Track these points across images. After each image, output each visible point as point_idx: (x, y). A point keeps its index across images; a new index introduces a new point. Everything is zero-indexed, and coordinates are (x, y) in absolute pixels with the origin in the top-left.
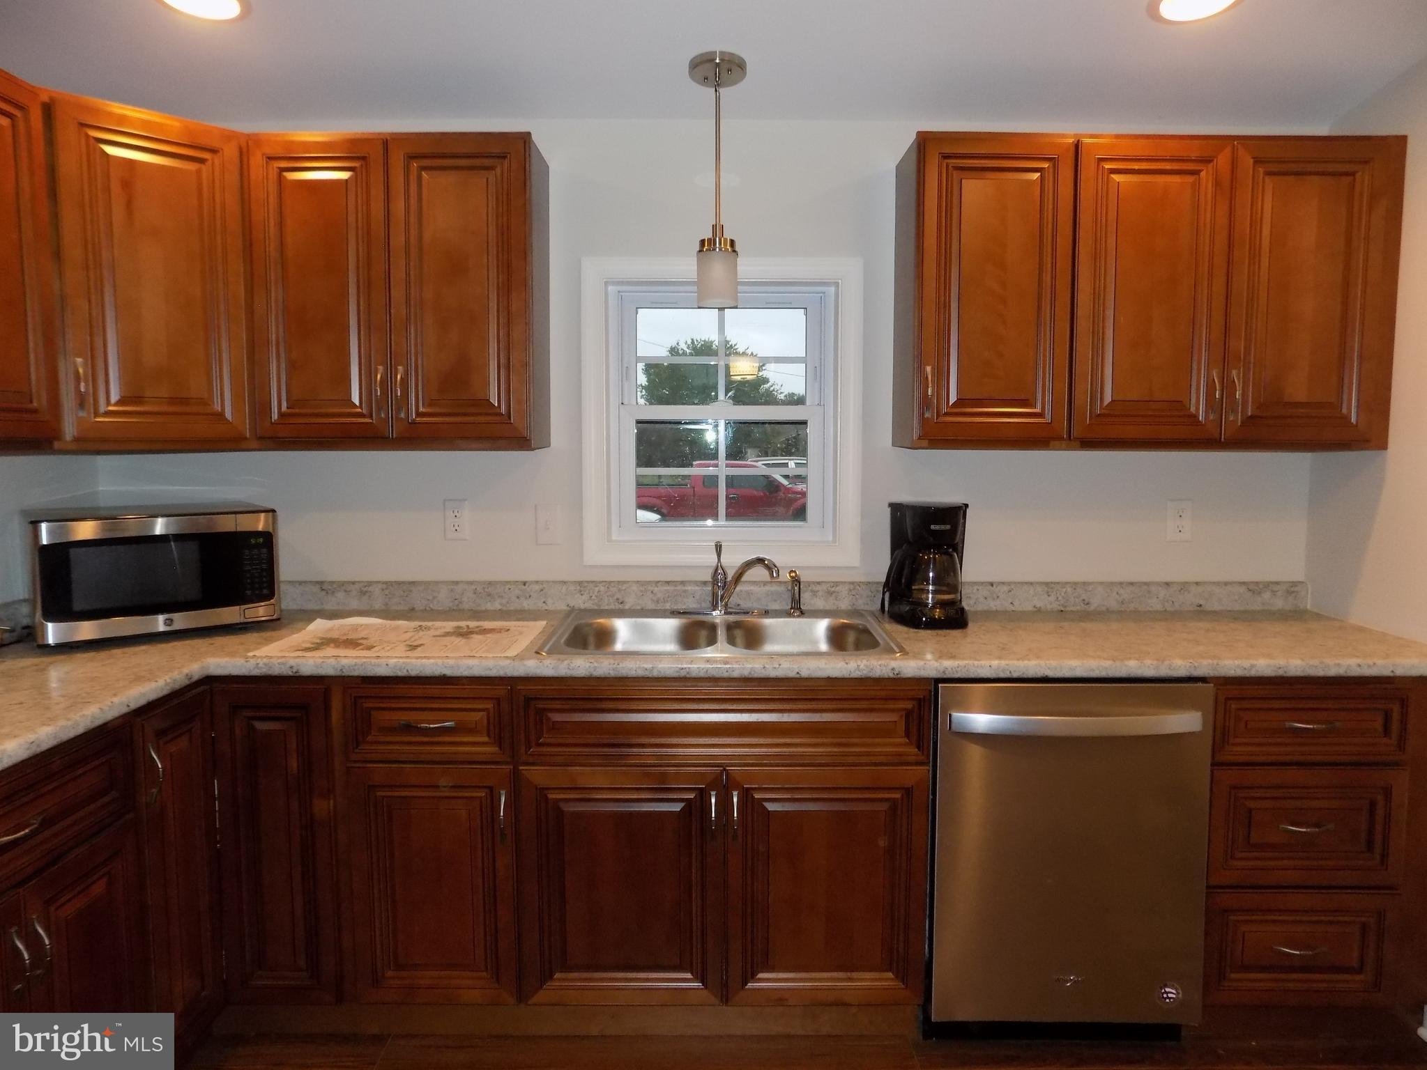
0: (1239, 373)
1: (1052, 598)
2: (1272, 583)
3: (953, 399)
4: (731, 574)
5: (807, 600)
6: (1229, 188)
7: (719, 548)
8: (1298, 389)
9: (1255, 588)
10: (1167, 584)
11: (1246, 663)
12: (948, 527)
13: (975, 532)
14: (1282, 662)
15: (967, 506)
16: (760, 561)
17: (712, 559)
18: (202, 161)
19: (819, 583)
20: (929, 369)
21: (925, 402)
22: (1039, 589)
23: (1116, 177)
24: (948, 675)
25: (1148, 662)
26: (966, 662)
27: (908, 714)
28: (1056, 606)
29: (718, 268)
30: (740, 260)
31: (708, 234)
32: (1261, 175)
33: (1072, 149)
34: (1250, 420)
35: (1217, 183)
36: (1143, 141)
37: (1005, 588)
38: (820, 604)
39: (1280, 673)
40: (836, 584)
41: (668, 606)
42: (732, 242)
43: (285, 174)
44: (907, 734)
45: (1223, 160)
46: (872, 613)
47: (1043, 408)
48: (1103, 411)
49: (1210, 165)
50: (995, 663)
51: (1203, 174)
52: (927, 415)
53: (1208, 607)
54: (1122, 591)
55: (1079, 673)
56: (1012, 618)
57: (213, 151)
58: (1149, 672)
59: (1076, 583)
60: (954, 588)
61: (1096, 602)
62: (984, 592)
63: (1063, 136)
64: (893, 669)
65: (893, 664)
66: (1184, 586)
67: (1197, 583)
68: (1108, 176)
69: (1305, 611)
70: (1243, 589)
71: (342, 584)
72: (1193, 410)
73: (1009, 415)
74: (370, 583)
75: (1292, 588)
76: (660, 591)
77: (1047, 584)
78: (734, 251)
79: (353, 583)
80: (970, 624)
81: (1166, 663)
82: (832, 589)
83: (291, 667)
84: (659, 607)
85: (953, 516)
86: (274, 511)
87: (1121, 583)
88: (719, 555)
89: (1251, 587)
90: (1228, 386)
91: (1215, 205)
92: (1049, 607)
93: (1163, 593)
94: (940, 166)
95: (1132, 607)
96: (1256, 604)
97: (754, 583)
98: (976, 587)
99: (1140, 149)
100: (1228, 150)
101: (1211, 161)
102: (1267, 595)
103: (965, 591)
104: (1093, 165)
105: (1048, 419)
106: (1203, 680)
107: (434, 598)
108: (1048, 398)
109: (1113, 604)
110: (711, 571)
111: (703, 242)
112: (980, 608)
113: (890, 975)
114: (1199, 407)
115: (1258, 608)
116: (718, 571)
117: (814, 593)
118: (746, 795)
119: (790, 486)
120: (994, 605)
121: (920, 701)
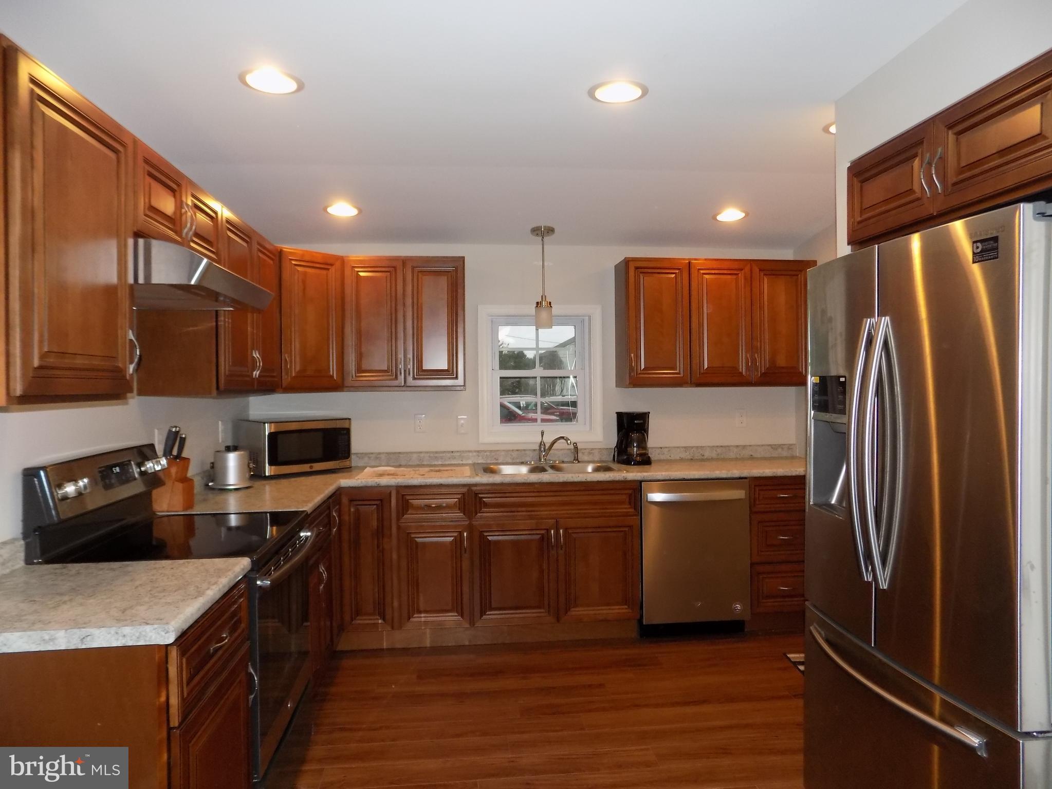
0: (758, 355)
1: (688, 453)
2: (782, 445)
3: (643, 367)
4: (547, 446)
5: (581, 456)
6: (750, 280)
7: (542, 433)
8: (781, 361)
9: (774, 447)
10: (737, 446)
11: (761, 471)
12: (642, 421)
13: (654, 424)
14: (775, 470)
15: (649, 413)
16: (563, 438)
17: (539, 439)
18: (328, 269)
19: (585, 449)
20: (632, 355)
21: (631, 369)
22: (682, 450)
23: (706, 276)
24: (646, 479)
25: (724, 472)
26: (652, 473)
27: (630, 495)
28: (689, 457)
29: (544, 314)
30: (553, 309)
31: (539, 300)
32: (762, 276)
33: (688, 265)
34: (764, 375)
35: (745, 279)
36: (714, 262)
37: (667, 450)
38: (586, 458)
39: (774, 475)
40: (592, 449)
41: (518, 461)
42: (550, 303)
43: (359, 273)
44: (630, 503)
45: (747, 268)
46: (610, 462)
47: (680, 370)
48: (704, 372)
49: (743, 271)
50: (664, 473)
51: (740, 275)
52: (632, 374)
53: (755, 455)
54: (718, 450)
55: (697, 477)
56: (669, 462)
57: (332, 265)
58: (724, 476)
59: (697, 447)
60: (645, 448)
61: (707, 454)
62: (658, 451)
63: (684, 259)
64: (624, 477)
65: (623, 475)
66: (744, 447)
67: (750, 446)
68: (702, 276)
69: (796, 456)
70: (769, 448)
71: (366, 454)
72: (740, 370)
73: (666, 373)
74: (380, 453)
75: (790, 447)
76: (515, 454)
77: (685, 447)
78: (551, 307)
79: (372, 453)
80: (652, 464)
81: (731, 472)
82: (591, 451)
83: (376, 483)
84: (514, 461)
85: (643, 417)
86: (350, 419)
87: (717, 446)
88: (542, 437)
89: (773, 447)
90: (754, 360)
91: (745, 288)
92: (686, 458)
93: (735, 450)
94: (635, 273)
95: (722, 456)
96: (775, 454)
97: (557, 450)
98: (654, 450)
99: (715, 265)
100: (749, 265)
101: (742, 270)
102: (780, 450)
103: (650, 451)
104: (696, 272)
105: (682, 375)
106: (745, 478)
107: (410, 459)
108: (682, 366)
109: (714, 455)
110: (538, 445)
111: (538, 303)
112: (656, 459)
113: (626, 607)
114: (743, 369)
115: (776, 456)
116: (542, 444)
117: (583, 453)
118: (566, 530)
119: (523, 415)
120: (662, 457)
121: (634, 490)
